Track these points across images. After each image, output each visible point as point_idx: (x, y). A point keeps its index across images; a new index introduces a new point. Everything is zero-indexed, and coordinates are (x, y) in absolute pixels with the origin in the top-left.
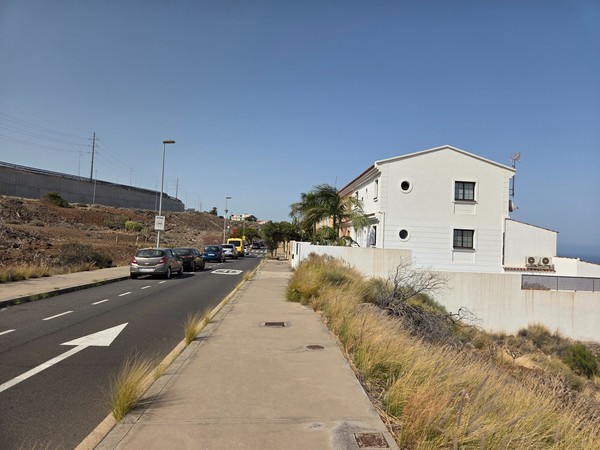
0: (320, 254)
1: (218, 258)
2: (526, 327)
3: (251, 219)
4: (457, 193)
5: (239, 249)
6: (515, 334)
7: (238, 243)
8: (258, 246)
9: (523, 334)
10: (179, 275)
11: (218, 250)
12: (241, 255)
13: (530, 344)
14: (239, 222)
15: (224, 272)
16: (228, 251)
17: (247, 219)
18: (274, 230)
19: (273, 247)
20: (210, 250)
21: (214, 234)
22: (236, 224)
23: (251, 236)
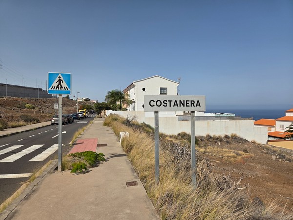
0: (113, 114)
1: (77, 118)
2: (180, 133)
3: (87, 100)
4: (160, 91)
5: (84, 114)
6: (177, 135)
7: (84, 112)
8: (92, 113)
9: (179, 135)
10: (67, 123)
11: (77, 115)
12: (85, 117)
13: (180, 137)
14: (81, 102)
15: (82, 122)
16: (80, 116)
17: (84, 100)
18: (99, 106)
19: (99, 113)
20: (73, 115)
21: (70, 108)
22: (80, 103)
23: (89, 108)
